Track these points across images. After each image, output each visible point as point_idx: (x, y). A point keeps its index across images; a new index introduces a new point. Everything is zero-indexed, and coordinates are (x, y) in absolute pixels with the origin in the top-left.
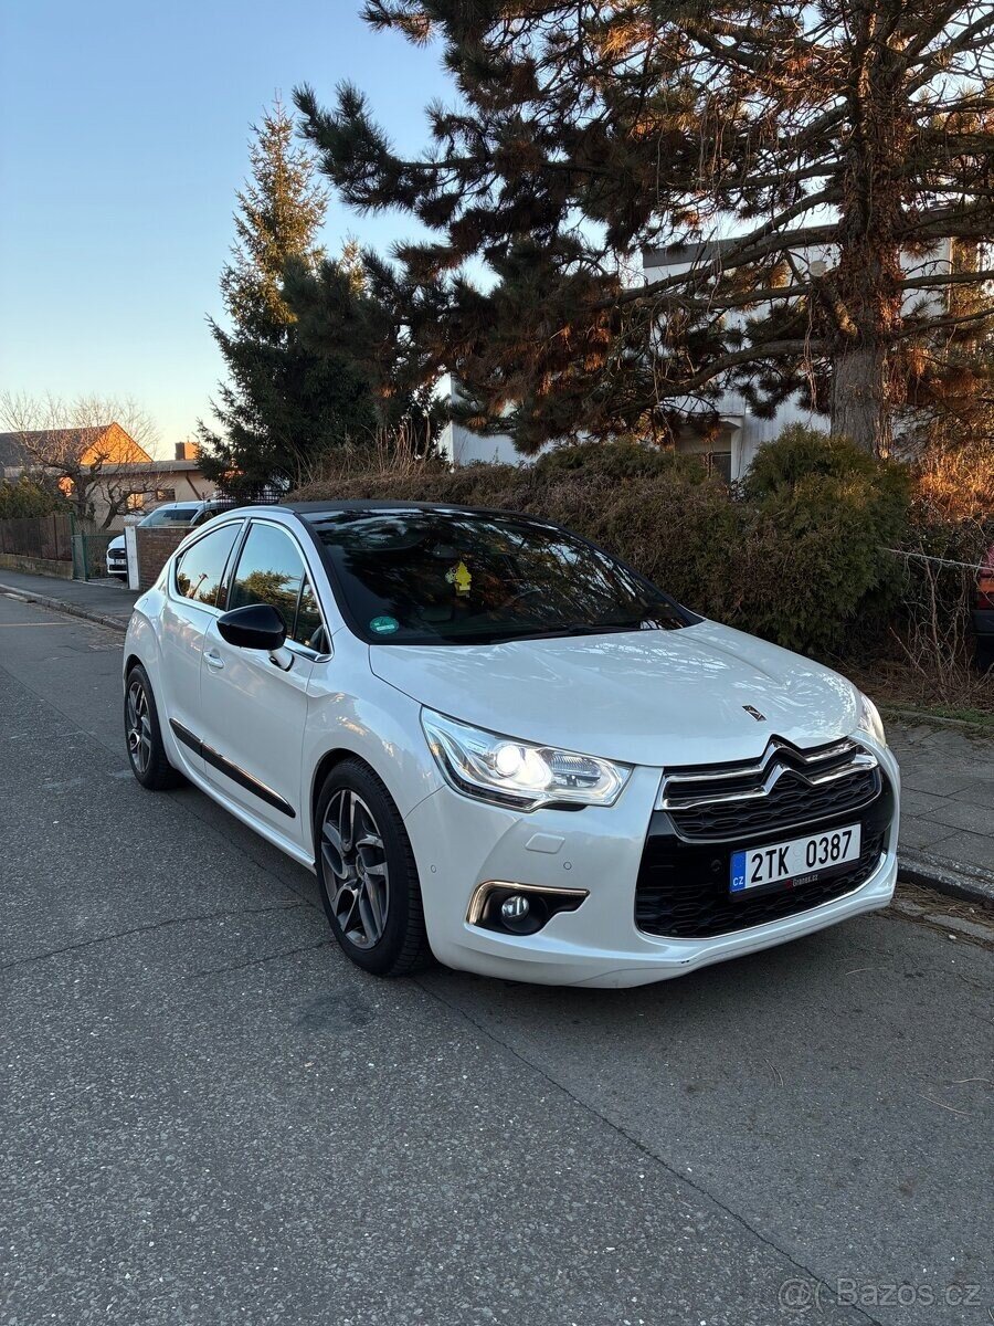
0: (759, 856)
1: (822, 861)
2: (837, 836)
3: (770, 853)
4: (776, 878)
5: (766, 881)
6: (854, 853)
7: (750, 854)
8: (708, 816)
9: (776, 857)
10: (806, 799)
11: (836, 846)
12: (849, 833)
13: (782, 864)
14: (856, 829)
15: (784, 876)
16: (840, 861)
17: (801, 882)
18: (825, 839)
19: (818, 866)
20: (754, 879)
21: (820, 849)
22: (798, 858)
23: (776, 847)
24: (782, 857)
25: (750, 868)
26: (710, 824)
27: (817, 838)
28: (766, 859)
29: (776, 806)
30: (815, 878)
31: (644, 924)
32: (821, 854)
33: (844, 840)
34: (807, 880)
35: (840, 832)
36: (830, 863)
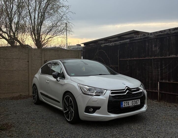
0: (125, 102)
1: (134, 104)
2: (136, 101)
3: (126, 102)
4: (127, 106)
5: (126, 106)
6: (139, 103)
7: (123, 102)
8: (117, 97)
9: (127, 103)
10: (132, 95)
11: (136, 102)
12: (138, 100)
13: (128, 104)
14: (139, 100)
15: (129, 106)
16: (137, 104)
17: (131, 107)
18: (135, 101)
19: (134, 105)
20: (124, 106)
21: (134, 102)
22: (131, 103)
23: (127, 101)
24: (128, 103)
25: (124, 104)
26: (118, 98)
27: (133, 101)
28: (126, 103)
29: (127, 96)
30: (133, 106)
31: (109, 112)
32: (134, 103)
33: (137, 101)
34: (132, 107)
35: (137, 100)
36: (135, 104)
